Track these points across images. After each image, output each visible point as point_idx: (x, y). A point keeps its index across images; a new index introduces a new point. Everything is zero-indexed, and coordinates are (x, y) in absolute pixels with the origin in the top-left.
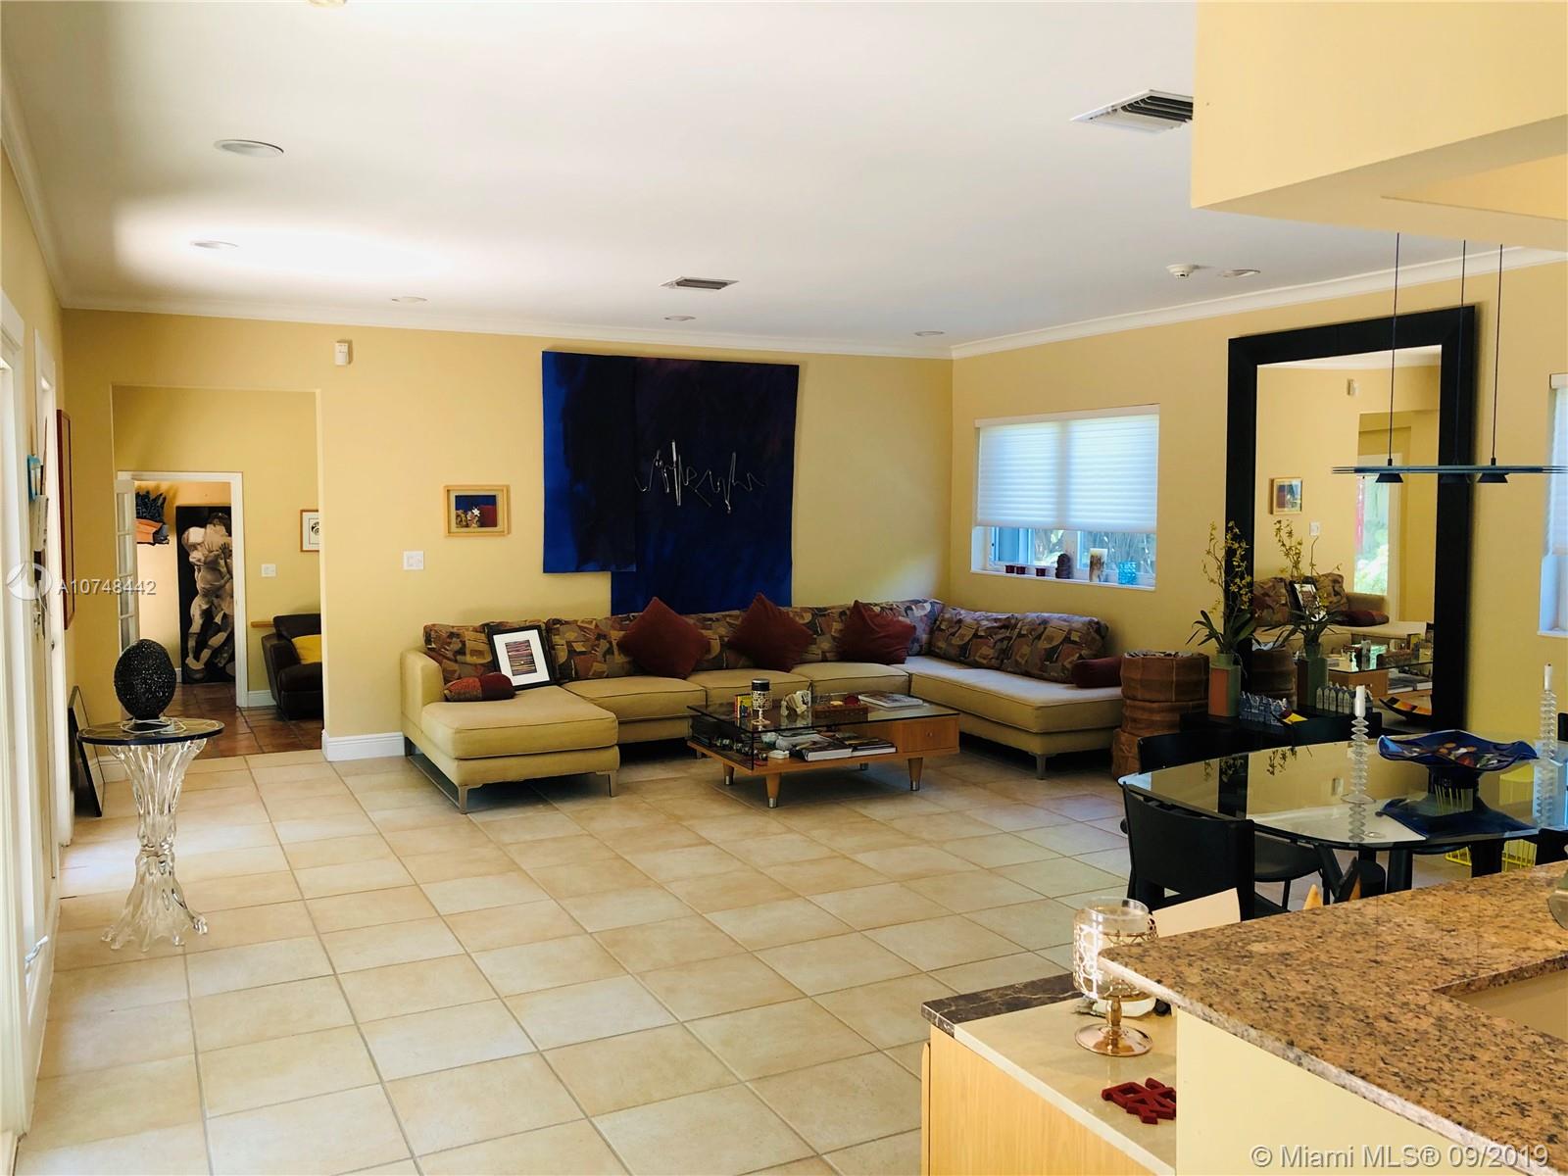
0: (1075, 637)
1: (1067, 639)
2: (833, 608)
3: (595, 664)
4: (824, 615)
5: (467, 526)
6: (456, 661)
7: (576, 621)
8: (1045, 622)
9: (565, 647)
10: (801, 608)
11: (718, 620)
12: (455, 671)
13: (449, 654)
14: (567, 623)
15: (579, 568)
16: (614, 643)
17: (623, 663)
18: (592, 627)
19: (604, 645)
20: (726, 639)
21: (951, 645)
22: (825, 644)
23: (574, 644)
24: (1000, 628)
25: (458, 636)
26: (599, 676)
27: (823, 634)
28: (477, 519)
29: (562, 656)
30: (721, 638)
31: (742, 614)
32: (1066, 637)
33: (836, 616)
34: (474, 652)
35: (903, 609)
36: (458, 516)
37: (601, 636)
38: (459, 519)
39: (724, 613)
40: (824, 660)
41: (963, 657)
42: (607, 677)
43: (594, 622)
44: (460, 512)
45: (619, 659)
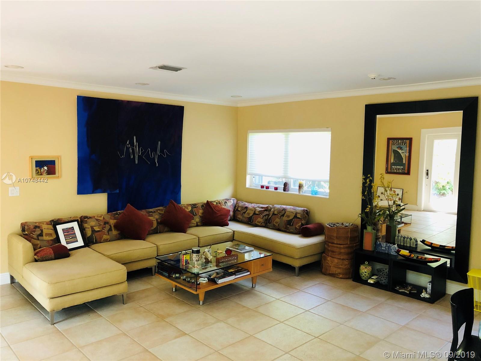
0: (299, 216)
1: (295, 217)
2: (199, 204)
3: (104, 235)
4: (196, 207)
5: (41, 175)
6: (38, 239)
7: (94, 217)
8: (284, 210)
9: (90, 229)
10: (187, 204)
11: (154, 212)
12: (38, 244)
13: (35, 236)
14: (90, 218)
15: (93, 192)
16: (112, 226)
17: (116, 234)
18: (102, 219)
19: (107, 227)
20: (159, 220)
21: (244, 217)
22: (197, 219)
23: (95, 228)
24: (264, 211)
25: (39, 227)
26: (106, 241)
27: (196, 215)
28: (46, 171)
29: (89, 233)
30: (157, 220)
31: (164, 208)
32: (295, 216)
33: (200, 207)
34: (47, 235)
35: (224, 203)
36: (37, 170)
37: (106, 223)
38: (37, 171)
39: (156, 209)
40: (197, 226)
41: (250, 222)
42: (109, 241)
43: (102, 217)
44: (38, 168)
45: (115, 232)
